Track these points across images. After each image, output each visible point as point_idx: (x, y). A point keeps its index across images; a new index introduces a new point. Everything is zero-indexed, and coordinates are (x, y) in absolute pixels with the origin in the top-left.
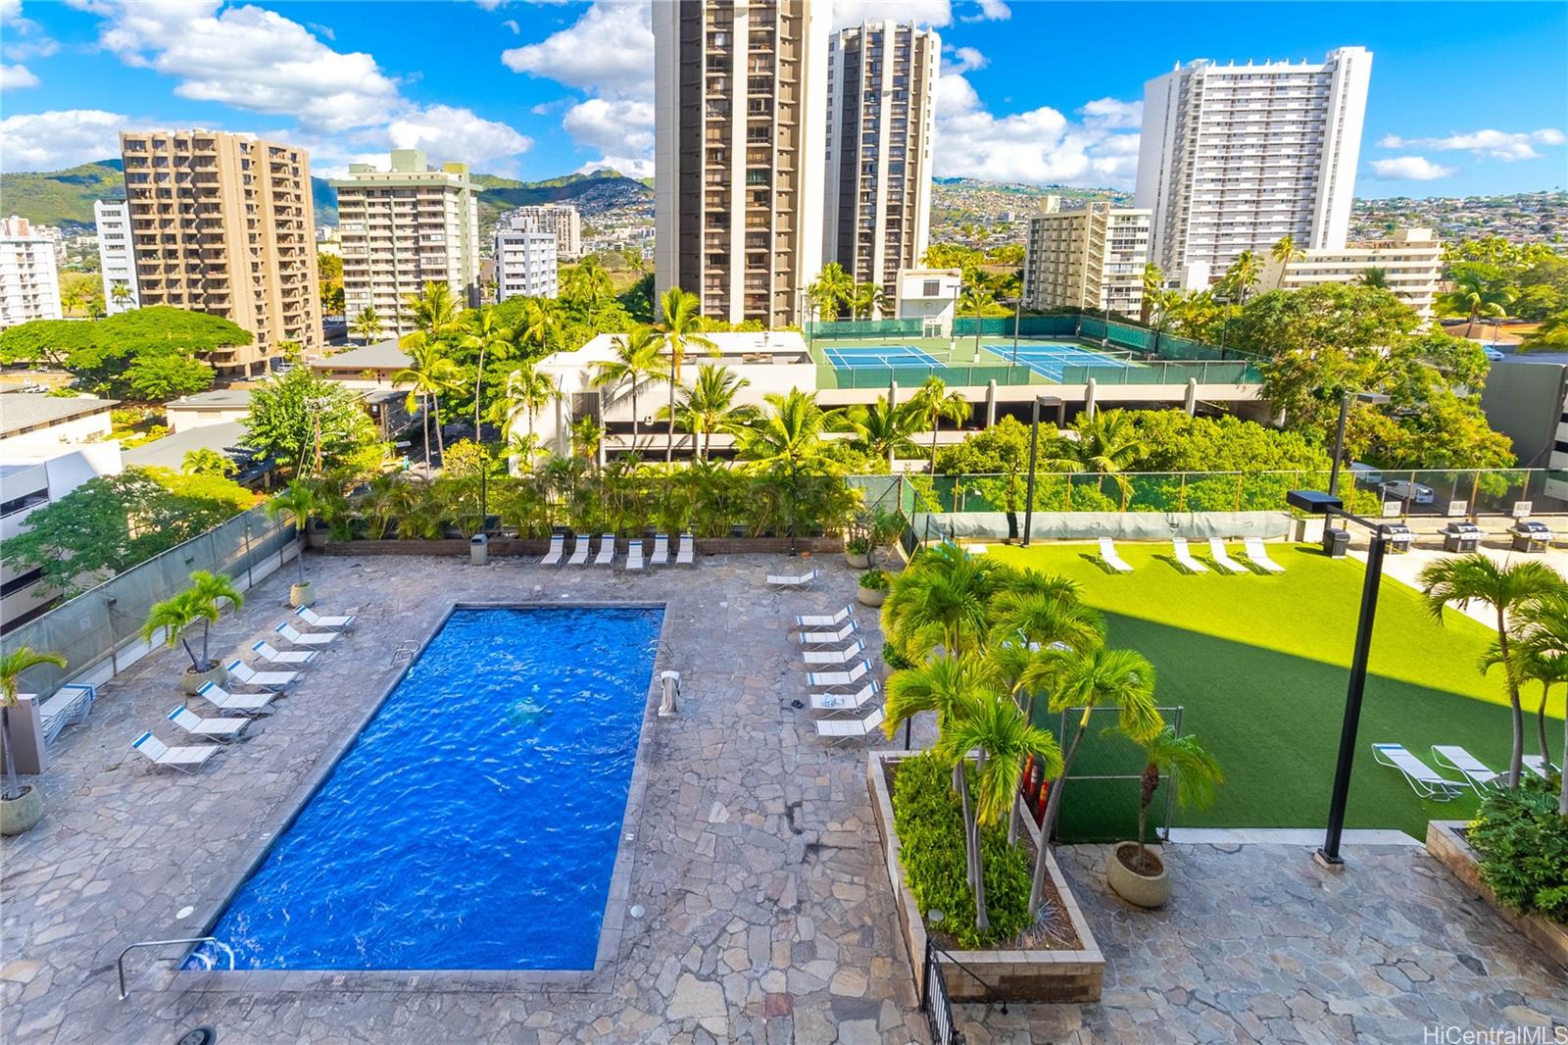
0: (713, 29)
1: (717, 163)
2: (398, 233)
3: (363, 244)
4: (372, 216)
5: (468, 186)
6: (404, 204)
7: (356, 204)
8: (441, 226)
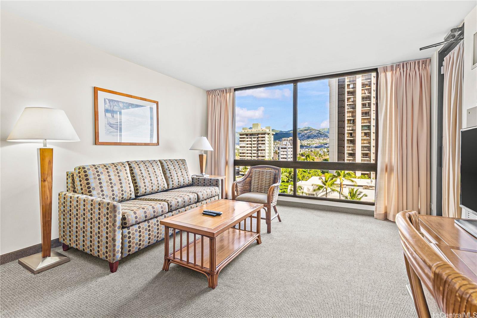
0: (349, 83)
1: (351, 124)
2: (253, 146)
3: (245, 148)
4: (247, 141)
5: (271, 133)
6: (255, 138)
7: (243, 138)
8: (264, 144)
